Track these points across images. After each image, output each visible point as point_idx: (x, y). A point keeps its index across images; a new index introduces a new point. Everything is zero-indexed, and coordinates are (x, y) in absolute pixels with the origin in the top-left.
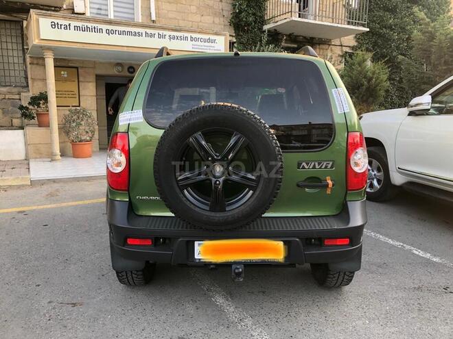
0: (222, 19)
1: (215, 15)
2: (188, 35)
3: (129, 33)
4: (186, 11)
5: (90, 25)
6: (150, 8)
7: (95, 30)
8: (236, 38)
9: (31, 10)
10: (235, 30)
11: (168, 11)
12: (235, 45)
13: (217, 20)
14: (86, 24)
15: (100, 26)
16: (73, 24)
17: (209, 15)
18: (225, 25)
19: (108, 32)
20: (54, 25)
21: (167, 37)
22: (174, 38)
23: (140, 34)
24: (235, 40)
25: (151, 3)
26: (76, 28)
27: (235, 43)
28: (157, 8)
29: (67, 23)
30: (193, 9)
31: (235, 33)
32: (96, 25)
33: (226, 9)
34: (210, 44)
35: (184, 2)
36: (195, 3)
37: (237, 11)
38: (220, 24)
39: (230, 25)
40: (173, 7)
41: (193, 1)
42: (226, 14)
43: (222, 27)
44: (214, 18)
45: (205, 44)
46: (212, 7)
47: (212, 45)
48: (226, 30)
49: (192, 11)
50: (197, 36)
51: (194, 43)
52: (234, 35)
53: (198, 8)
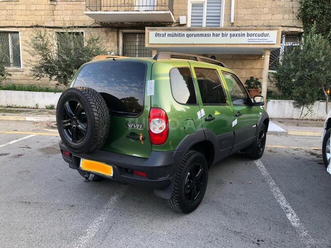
0: (291, 15)
1: (285, 12)
2: (245, 32)
3: (202, 35)
4: (259, 13)
5: (177, 32)
6: (230, 15)
7: (180, 35)
8: (304, 29)
9: (146, 27)
10: (303, 22)
11: (245, 15)
12: (303, 34)
13: (286, 16)
14: (174, 32)
15: (183, 32)
16: (167, 33)
17: (279, 13)
18: (294, 20)
19: (188, 36)
20: (157, 35)
21: (229, 35)
22: (234, 36)
23: (209, 35)
24: (302, 31)
26: (169, 35)
27: (303, 33)
28: (236, 14)
29: (164, 33)
30: (266, 10)
31: (303, 25)
32: (180, 32)
33: (295, 6)
34: (264, 37)
35: (258, 7)
36: (267, 6)
37: (303, 7)
38: (289, 19)
39: (298, 19)
40: (249, 11)
41: (266, 4)
42: (295, 10)
43: (291, 21)
44: (284, 15)
45: (259, 38)
46: (283, 7)
47: (265, 38)
48: (295, 24)
49: (264, 12)
50: (253, 32)
51: (250, 37)
52: (302, 27)
53: (270, 9)
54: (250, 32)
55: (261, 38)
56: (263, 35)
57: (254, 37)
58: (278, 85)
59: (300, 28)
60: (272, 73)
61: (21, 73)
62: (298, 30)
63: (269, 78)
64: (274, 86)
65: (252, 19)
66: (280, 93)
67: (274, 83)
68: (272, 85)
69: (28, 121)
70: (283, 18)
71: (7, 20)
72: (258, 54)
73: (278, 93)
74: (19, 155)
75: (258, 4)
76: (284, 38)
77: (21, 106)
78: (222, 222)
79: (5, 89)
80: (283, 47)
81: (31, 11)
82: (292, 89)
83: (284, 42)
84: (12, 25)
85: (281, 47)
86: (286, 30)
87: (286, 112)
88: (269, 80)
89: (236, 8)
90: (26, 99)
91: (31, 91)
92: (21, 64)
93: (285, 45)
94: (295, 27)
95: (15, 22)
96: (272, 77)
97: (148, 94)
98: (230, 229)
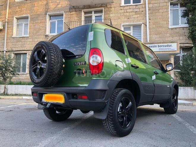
0: (184, 37)
2: (157, 45)
4: (164, 37)
6: (147, 38)
8: (193, 45)
10: (192, 41)
11: (155, 38)
12: (193, 48)
13: (181, 38)
17: (177, 36)
24: (193, 46)
25: (148, 36)
28: (150, 38)
30: (168, 35)
31: (193, 42)
33: (186, 32)
35: (163, 33)
36: (168, 33)
37: (191, 31)
38: (183, 39)
39: (189, 39)
40: (158, 36)
41: (167, 32)
42: (187, 34)
43: (185, 40)
44: (179, 37)
45: (166, 48)
46: (178, 33)
47: (170, 47)
48: (187, 42)
49: (168, 36)
50: (161, 44)
51: (160, 48)
52: (192, 43)
53: (171, 34)
54: (159, 45)
55: (167, 47)
56: (168, 46)
57: (163, 47)
58: (182, 79)
59: (191, 44)
60: (177, 71)
61: (25, 76)
62: (190, 45)
63: (175, 74)
64: (179, 79)
65: (160, 40)
66: (184, 84)
67: (179, 77)
68: (177, 79)
69: (24, 99)
70: (179, 39)
71: (21, 47)
72: (166, 60)
73: (182, 84)
74: (10, 111)
75: (163, 32)
76: (182, 50)
77: (23, 94)
78: (149, 142)
79: (15, 85)
80: (182, 55)
81: (35, 42)
82: (191, 80)
83: (182, 53)
84: (24, 50)
85: (180, 56)
86: (182, 45)
87: (190, 95)
88: (175, 76)
89: (150, 34)
90: (26, 89)
91: (29, 85)
92: (26, 71)
93: (183, 54)
94: (188, 43)
95: (26, 48)
96: (177, 74)
97: (89, 40)
98: (156, 146)
